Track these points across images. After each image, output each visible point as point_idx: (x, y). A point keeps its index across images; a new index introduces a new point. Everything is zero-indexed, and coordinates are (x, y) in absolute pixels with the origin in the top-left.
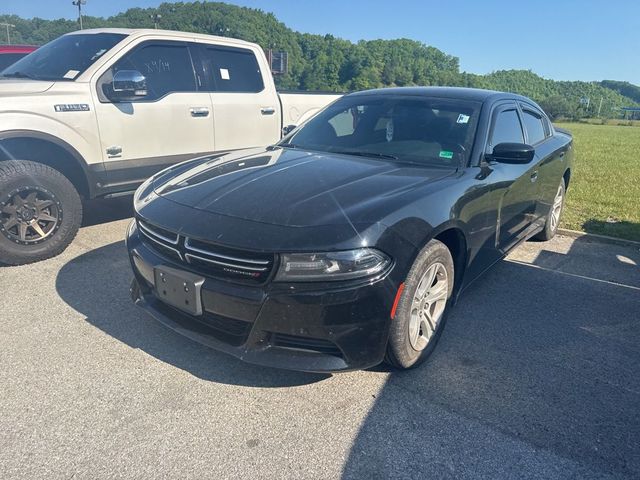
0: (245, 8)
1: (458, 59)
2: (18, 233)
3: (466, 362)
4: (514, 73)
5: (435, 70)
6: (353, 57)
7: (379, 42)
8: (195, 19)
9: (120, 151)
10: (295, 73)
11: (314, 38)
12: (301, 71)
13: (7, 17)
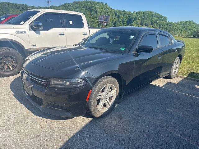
0: (98, 2)
1: (166, 17)
2: (4, 68)
3: (120, 117)
4: (186, 22)
5: (158, 21)
6: (131, 17)
7: (140, 12)
8: (83, 6)
9: (36, 45)
10: (113, 22)
11: (119, 11)
12: (114, 21)
13: (31, 6)
